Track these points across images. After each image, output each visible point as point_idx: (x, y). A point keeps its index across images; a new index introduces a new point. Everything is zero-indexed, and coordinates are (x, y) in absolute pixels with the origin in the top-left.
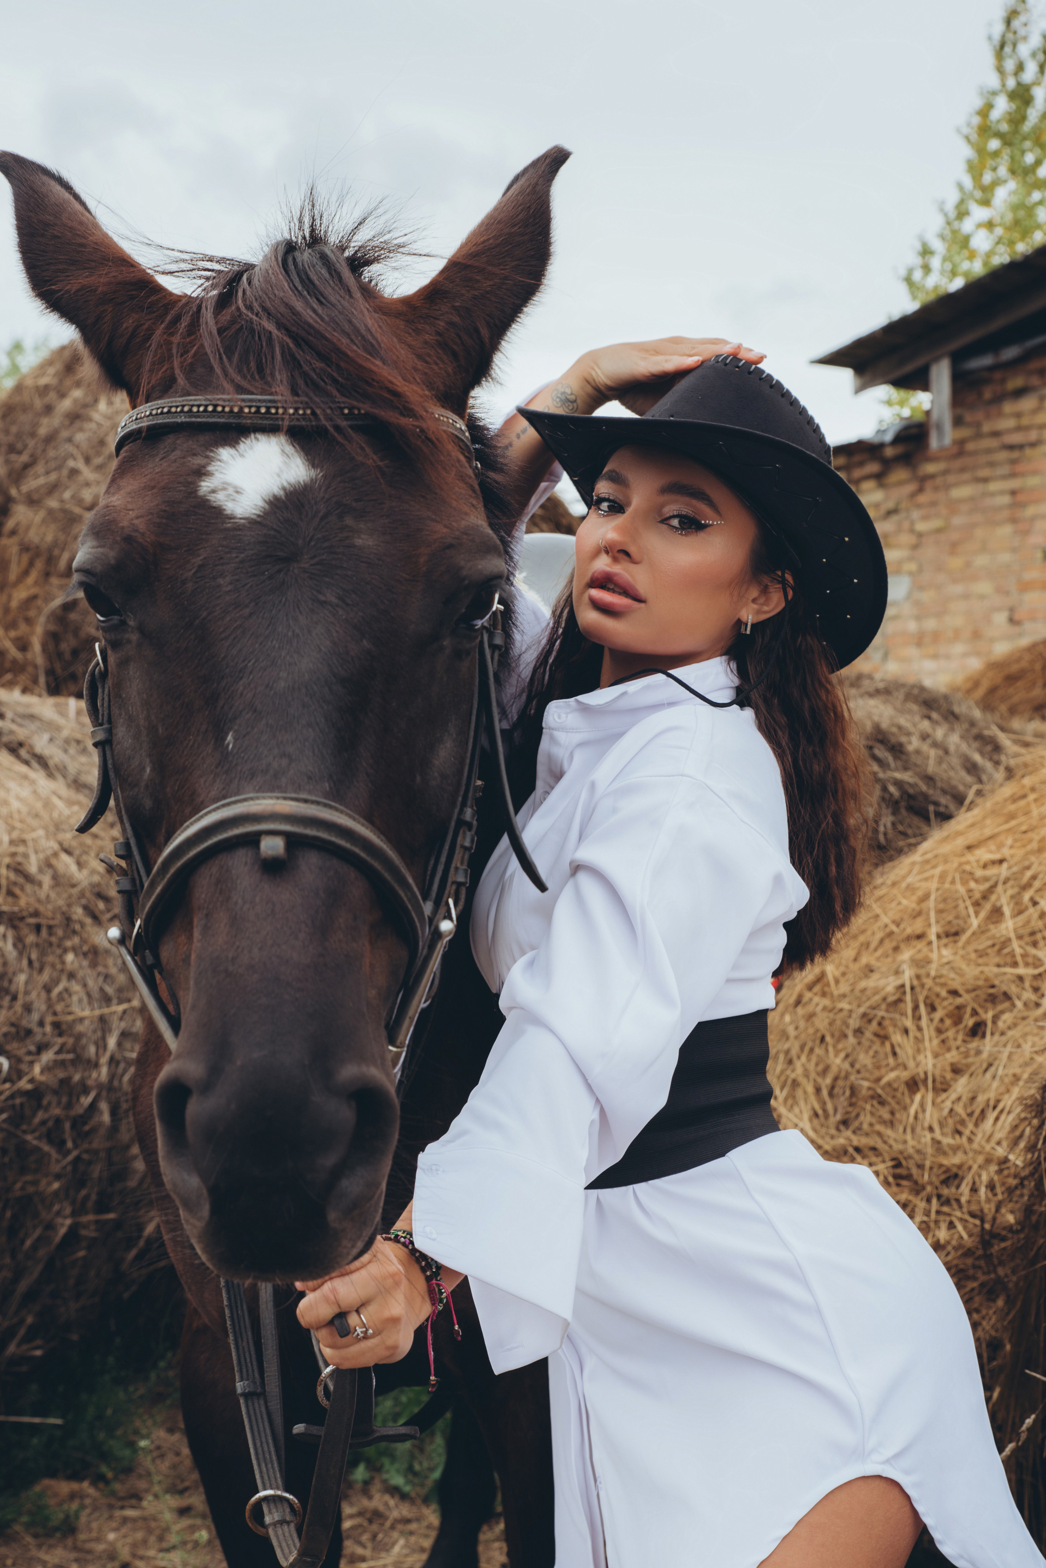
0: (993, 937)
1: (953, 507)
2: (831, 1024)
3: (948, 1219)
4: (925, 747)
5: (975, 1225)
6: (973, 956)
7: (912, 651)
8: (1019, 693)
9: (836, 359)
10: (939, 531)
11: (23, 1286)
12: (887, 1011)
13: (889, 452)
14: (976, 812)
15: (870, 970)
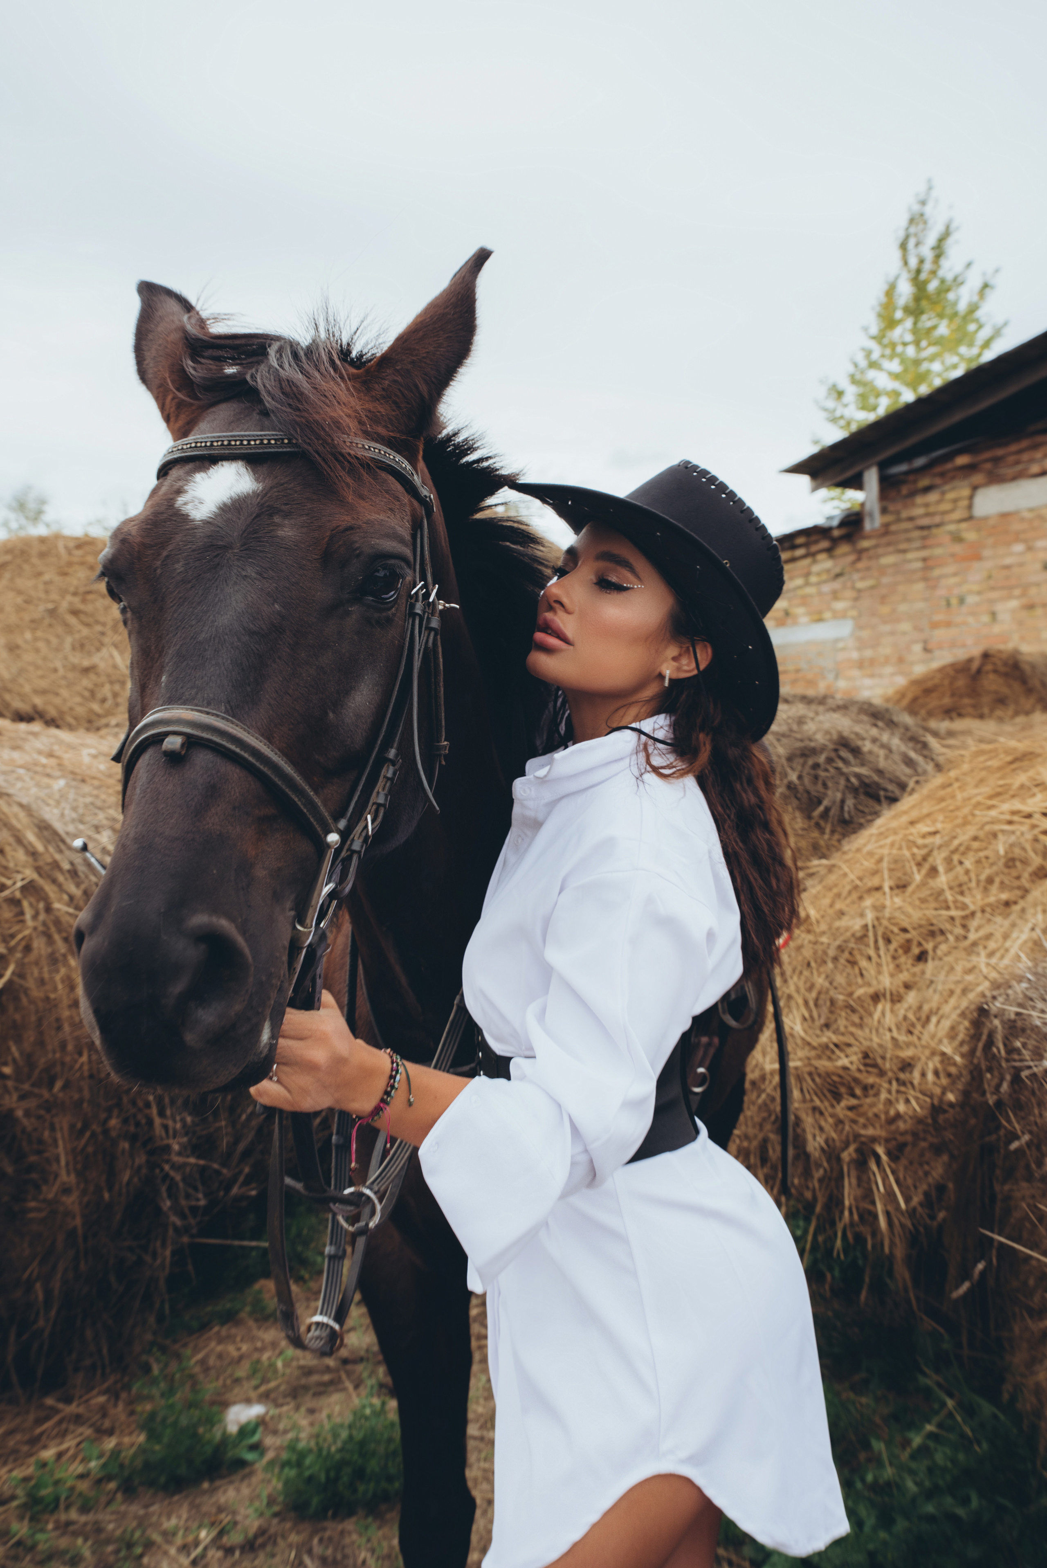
0: (932, 888)
1: (882, 570)
2: (815, 953)
3: (904, 1096)
4: (876, 749)
5: (925, 1101)
6: (917, 902)
7: (856, 673)
8: (933, 702)
9: (798, 469)
10: (872, 587)
11: (241, 1147)
12: (856, 943)
13: (836, 533)
14: (915, 797)
15: (842, 913)
